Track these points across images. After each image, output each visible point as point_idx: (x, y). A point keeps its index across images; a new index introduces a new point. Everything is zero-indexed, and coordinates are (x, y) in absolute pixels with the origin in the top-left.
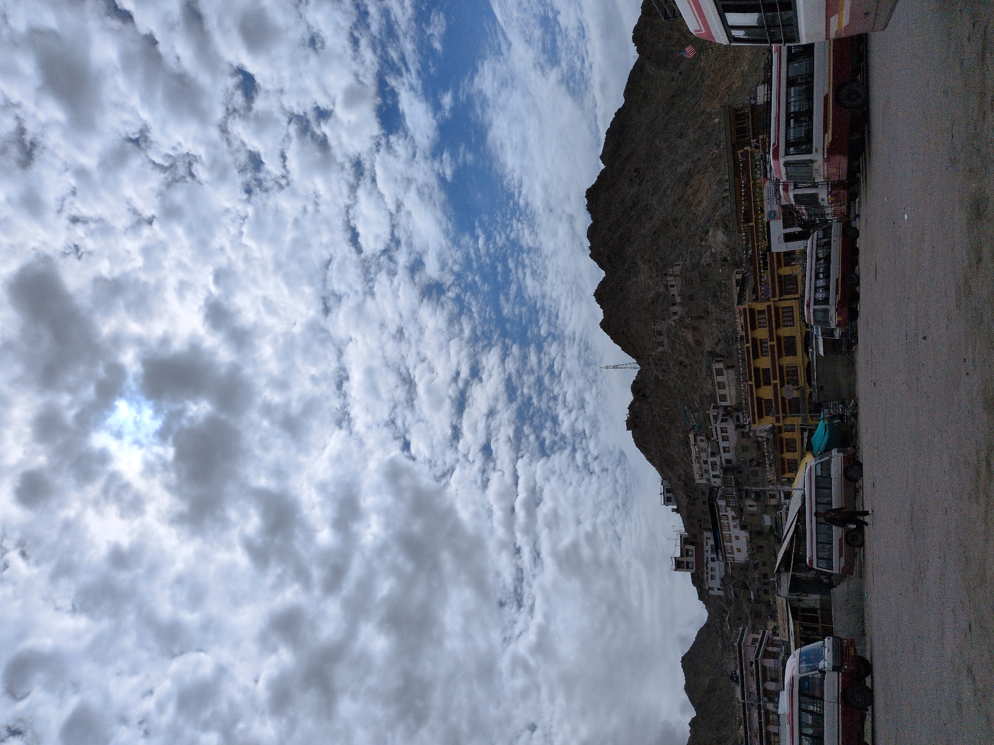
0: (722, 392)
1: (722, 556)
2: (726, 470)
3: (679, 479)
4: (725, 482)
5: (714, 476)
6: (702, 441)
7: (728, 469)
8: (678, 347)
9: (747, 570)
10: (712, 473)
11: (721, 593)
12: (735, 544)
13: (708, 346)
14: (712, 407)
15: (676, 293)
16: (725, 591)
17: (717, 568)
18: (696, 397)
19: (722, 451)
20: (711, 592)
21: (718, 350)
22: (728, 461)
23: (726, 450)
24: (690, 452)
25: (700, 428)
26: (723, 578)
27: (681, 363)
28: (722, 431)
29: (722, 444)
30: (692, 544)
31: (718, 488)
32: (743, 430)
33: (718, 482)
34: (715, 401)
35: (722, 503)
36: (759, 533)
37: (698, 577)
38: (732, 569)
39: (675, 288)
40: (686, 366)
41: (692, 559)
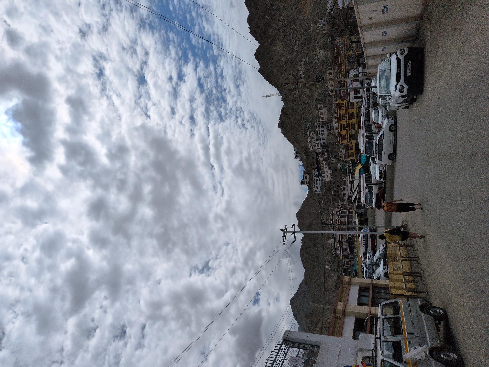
0: (322, 116)
1: (321, 179)
2: (323, 147)
3: (302, 148)
4: (323, 152)
5: (318, 149)
6: (312, 134)
7: (324, 146)
8: (303, 95)
9: (330, 183)
10: (317, 147)
11: (320, 192)
12: (326, 174)
13: (316, 96)
14: (317, 121)
15: (302, 73)
16: (322, 191)
17: (319, 183)
18: (310, 116)
19: (321, 139)
20: (316, 192)
21: (320, 98)
22: (324, 143)
23: (323, 139)
24: (307, 138)
25: (312, 129)
26: (321, 187)
27: (304, 102)
28: (322, 132)
29: (322, 137)
30: (308, 174)
31: (319, 153)
32: (330, 131)
33: (319, 151)
34: (319, 120)
35: (321, 159)
36: (336, 170)
37: (311, 187)
38: (325, 183)
39: (301, 71)
40: (306, 104)
41: (308, 180)
